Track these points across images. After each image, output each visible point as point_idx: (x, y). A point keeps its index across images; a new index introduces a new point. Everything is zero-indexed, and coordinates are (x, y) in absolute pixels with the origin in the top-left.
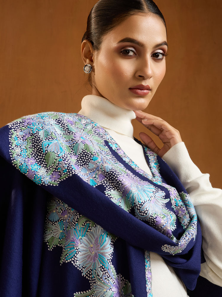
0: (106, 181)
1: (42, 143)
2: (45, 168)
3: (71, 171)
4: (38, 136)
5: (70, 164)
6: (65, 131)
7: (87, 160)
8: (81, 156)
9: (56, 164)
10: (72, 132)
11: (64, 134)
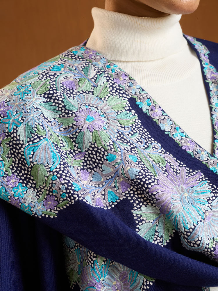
0: (132, 192)
1: (24, 149)
2: (34, 190)
3: (72, 195)
4: (16, 137)
5: (69, 182)
6: (61, 110)
7: (99, 160)
8: (89, 154)
9: (48, 184)
10: (71, 111)
11: (60, 117)
